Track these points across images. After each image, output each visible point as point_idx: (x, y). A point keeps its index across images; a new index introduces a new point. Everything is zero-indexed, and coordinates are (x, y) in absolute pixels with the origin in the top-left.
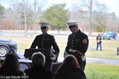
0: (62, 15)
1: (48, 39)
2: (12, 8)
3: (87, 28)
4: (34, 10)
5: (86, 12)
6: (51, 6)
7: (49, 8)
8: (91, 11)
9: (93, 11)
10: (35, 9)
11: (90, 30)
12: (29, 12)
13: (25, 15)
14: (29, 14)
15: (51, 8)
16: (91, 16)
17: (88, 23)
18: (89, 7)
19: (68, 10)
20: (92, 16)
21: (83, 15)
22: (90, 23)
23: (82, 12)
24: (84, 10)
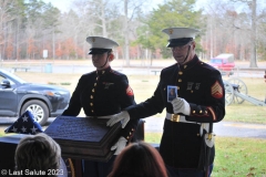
0: (186, 23)
1: (109, 84)
3: (246, 52)
4: (123, 13)
5: (243, 14)
6: (162, 4)
7: (157, 8)
8: (254, 12)
9: (258, 13)
10: (126, 12)
11: (252, 56)
12: (112, 19)
13: (104, 26)
14: (113, 23)
15: (163, 9)
16: (254, 24)
17: (249, 41)
18: (250, 4)
19: (200, 12)
20: (257, 23)
21: (238, 24)
22: (253, 39)
23: (234, 14)
24: (239, 12)
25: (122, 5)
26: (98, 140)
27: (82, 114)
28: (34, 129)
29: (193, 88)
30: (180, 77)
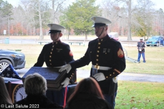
0: (90, 14)
1: (59, 50)
2: (22, 6)
3: (125, 31)
4: (51, 8)
5: (123, 9)
6: (75, 2)
7: (72, 4)
8: (130, 7)
9: (132, 8)
10: (53, 7)
11: (129, 33)
12: (44, 11)
13: (40, 16)
14: (45, 14)
15: (75, 5)
16: (130, 15)
17: (127, 25)
18: (127, 3)
19: (98, 7)
20: (132, 14)
21: (120, 14)
22: (130, 24)
23: (118, 9)
24: (121, 6)
25: (51, 3)
26: (55, 79)
27: (45, 66)
28: (14, 75)
29: (107, 52)
30: (99, 45)
